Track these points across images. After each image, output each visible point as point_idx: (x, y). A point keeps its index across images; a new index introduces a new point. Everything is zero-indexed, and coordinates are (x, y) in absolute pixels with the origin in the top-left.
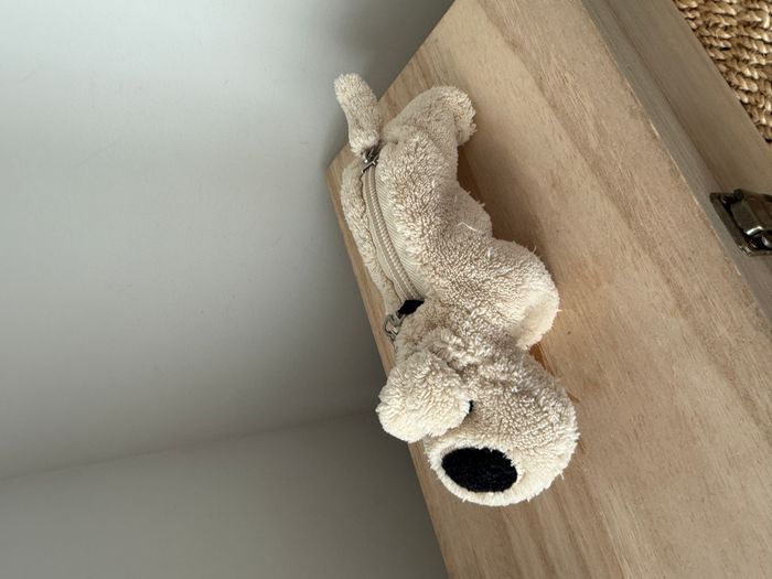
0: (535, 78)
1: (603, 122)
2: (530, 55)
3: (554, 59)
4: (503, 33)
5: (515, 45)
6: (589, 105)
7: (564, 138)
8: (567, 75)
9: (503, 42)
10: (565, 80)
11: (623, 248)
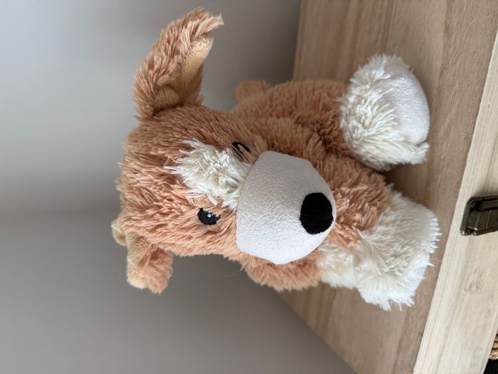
0: (442, 65)
1: (452, 128)
2: (450, 46)
3: (458, 64)
4: (447, 13)
5: (447, 31)
6: (454, 111)
8: (457, 82)
9: (444, 21)
10: (454, 84)
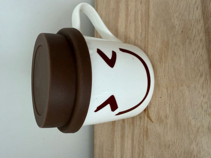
7: (199, 9)
11: (201, 75)
